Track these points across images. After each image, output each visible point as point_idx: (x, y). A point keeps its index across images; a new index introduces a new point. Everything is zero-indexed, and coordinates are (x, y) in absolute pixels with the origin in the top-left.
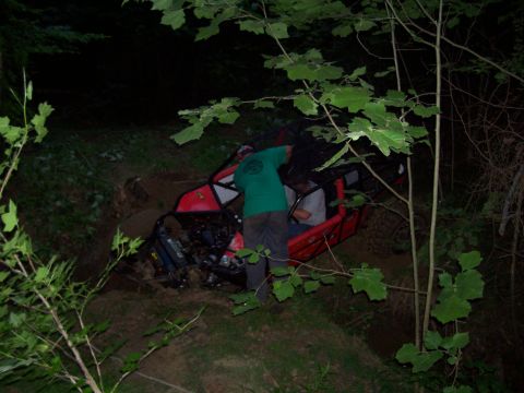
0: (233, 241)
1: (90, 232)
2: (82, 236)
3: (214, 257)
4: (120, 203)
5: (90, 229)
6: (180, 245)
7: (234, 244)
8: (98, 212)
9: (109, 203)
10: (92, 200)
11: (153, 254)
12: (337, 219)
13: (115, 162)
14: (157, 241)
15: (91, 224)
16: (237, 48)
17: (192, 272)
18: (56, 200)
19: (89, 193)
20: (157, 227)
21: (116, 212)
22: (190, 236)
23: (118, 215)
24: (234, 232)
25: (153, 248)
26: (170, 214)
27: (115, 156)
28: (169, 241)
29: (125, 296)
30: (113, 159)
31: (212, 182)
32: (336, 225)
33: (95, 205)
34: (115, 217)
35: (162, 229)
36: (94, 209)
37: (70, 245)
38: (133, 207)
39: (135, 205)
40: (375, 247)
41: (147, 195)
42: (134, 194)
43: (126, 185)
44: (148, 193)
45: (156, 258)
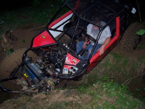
0: (67, 59)
3: (58, 70)
4: (4, 44)
6: (39, 66)
7: (67, 61)
11: (25, 75)
14: (25, 66)
17: (49, 81)
20: (24, 58)
21: (3, 49)
22: (42, 59)
23: (5, 50)
24: (66, 54)
25: (24, 71)
26: (29, 50)
28: (32, 64)
31: (48, 29)
34: (3, 51)
35: (27, 59)
38: (11, 45)
39: (12, 43)
40: (128, 48)
41: (17, 38)
42: (11, 38)
43: (6, 35)
44: (17, 37)
45: (27, 77)
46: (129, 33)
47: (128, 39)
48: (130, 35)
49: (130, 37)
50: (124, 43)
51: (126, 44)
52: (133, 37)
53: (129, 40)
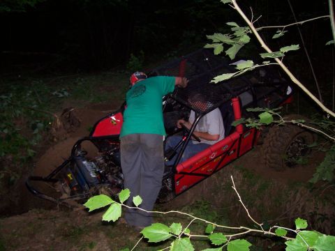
1: (30, 154)
2: (24, 157)
4: (56, 129)
5: (31, 152)
6: (94, 166)
8: (39, 137)
9: (48, 129)
10: (34, 127)
12: (235, 136)
13: (62, 98)
15: (32, 147)
16: (157, 12)
18: (5, 128)
19: (33, 122)
20: (74, 150)
21: (53, 137)
22: (104, 158)
23: (55, 140)
25: (69, 170)
27: (63, 93)
28: (85, 162)
29: (40, 216)
30: (61, 95)
32: (234, 142)
33: (36, 131)
34: (53, 141)
35: (79, 153)
36: (36, 134)
37: (13, 165)
38: (68, 132)
39: (70, 130)
40: (271, 161)
41: (79, 122)
42: (69, 121)
43: (63, 114)
44: (80, 120)
45: (71, 179)
46: (276, 132)
47: (271, 143)
48: (275, 135)
49: (276, 140)
50: (265, 151)
51: (267, 152)
52: (282, 140)
53: (273, 144)
